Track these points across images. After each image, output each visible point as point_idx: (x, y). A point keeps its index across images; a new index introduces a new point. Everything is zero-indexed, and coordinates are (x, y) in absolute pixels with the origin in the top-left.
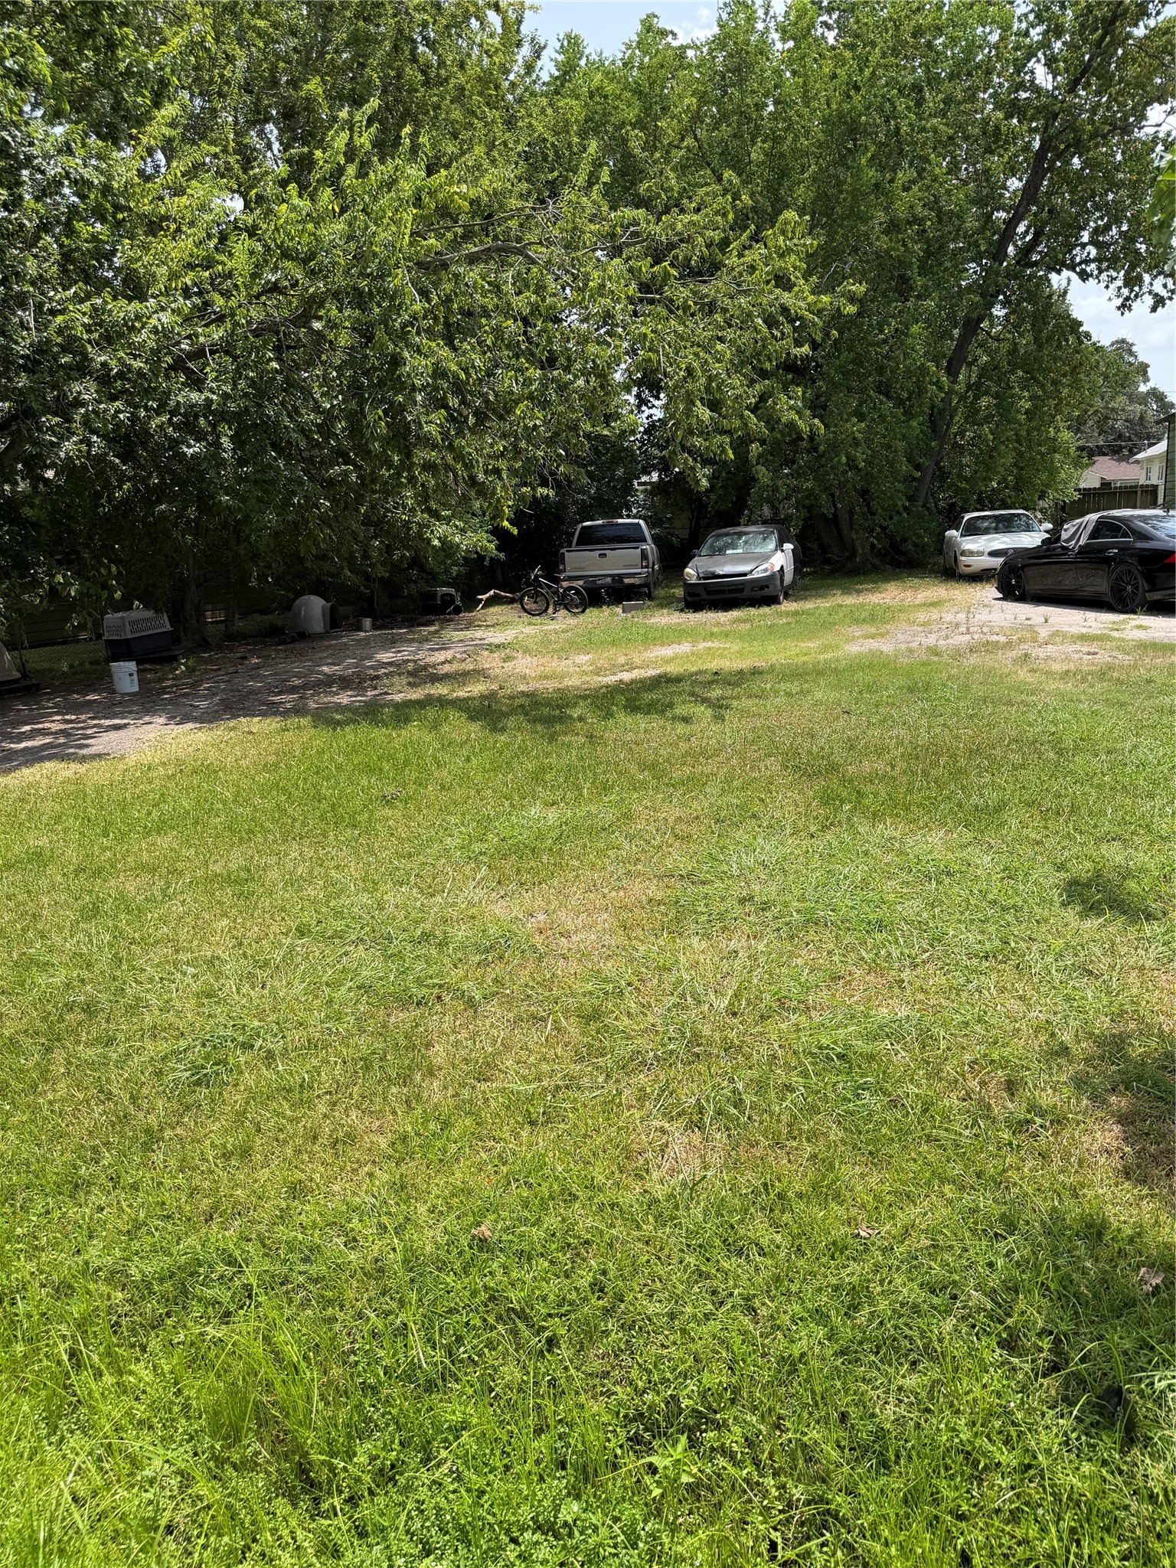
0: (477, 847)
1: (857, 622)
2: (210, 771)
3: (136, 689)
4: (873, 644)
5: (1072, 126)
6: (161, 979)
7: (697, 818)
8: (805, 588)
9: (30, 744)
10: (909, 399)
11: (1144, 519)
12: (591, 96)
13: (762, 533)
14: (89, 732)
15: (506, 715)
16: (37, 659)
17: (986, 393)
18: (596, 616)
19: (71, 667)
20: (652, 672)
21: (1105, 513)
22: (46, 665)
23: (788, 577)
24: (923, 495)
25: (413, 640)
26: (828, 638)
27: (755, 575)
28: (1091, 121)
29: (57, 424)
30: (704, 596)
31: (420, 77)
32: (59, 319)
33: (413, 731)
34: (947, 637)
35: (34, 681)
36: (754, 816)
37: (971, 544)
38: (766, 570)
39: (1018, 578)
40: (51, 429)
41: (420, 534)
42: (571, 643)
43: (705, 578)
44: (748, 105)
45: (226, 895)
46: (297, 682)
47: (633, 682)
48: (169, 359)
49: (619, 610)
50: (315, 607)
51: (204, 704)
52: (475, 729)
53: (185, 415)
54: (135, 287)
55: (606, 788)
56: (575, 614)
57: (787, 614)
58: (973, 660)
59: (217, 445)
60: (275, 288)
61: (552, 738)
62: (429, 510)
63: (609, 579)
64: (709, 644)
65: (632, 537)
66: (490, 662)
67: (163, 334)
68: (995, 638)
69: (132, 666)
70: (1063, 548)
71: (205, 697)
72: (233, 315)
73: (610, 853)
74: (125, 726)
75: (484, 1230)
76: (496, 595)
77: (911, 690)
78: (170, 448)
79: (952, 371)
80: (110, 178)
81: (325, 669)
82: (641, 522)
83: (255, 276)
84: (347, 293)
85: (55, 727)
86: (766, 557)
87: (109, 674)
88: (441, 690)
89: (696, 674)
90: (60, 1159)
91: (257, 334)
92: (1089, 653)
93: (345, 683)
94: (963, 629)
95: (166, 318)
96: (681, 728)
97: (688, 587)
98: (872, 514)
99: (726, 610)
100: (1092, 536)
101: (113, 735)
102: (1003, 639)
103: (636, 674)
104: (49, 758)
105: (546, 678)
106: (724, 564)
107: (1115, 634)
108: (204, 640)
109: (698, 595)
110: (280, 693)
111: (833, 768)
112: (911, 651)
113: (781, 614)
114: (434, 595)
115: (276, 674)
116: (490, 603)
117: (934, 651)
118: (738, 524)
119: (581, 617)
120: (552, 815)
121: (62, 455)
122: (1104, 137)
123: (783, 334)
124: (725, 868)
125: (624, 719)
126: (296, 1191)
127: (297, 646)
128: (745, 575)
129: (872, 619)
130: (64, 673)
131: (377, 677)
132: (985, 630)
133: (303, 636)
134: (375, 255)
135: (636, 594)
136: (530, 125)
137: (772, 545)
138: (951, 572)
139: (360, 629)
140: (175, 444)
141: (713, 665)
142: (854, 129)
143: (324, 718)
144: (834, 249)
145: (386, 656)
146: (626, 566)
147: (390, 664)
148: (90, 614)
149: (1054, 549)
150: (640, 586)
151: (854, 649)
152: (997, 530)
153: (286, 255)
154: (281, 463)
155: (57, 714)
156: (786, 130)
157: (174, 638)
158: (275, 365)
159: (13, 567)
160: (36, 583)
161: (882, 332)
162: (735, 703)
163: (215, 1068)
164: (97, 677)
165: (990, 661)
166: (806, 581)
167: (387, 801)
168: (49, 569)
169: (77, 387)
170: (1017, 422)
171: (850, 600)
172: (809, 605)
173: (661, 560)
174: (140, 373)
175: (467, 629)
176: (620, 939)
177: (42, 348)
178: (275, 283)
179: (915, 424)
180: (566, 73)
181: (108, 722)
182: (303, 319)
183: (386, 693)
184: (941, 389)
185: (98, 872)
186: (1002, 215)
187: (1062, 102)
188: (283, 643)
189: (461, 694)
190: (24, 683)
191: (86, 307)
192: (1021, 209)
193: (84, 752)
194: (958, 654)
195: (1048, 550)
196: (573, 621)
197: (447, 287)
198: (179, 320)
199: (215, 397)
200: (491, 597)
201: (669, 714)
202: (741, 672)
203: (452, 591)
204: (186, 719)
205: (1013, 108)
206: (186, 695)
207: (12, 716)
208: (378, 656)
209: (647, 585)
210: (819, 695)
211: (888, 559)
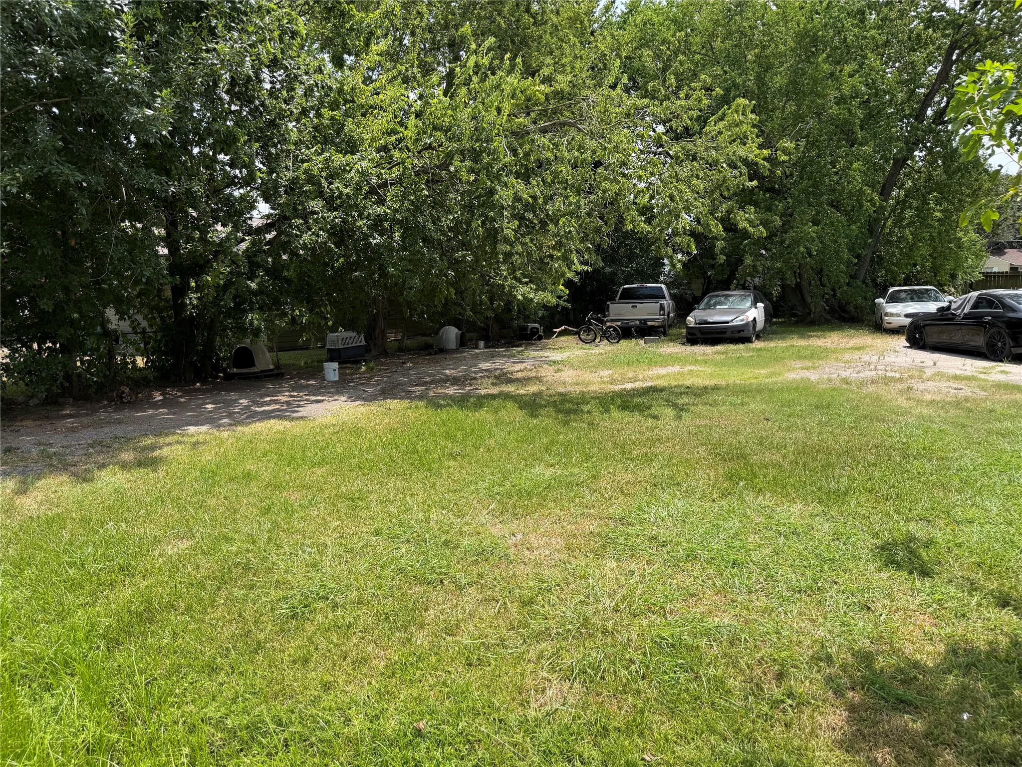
0: (496, 489)
1: (801, 358)
2: (357, 431)
3: (337, 379)
4: (805, 374)
5: (973, 32)
6: (291, 554)
7: (640, 482)
8: (774, 333)
9: (266, 408)
10: (852, 210)
11: (1012, 297)
12: (645, 24)
13: (741, 296)
14: (302, 403)
15: (541, 406)
16: (286, 358)
17: (910, 207)
18: (627, 346)
19: (306, 363)
20: (648, 384)
21: (984, 292)
22: (292, 362)
23: (760, 325)
24: (863, 274)
25: (505, 356)
26: (777, 368)
27: (735, 323)
28: (988, 28)
29: (301, 224)
30: (699, 335)
31: (532, 20)
32: (305, 165)
33: (483, 414)
34: (859, 372)
35: (283, 371)
36: (678, 484)
37: (892, 308)
38: (742, 320)
39: (921, 333)
40: (297, 227)
41: (510, 292)
42: (601, 362)
43: (700, 324)
44: (745, 27)
45: (342, 506)
46: (428, 379)
47: (633, 389)
48: (367, 188)
49: (642, 342)
50: (452, 333)
51: (370, 390)
52: (519, 415)
53: (374, 220)
54: (352, 147)
55: (588, 458)
56: (612, 343)
57: (753, 350)
58: (872, 388)
59: (391, 238)
60: (430, 147)
61: (567, 423)
62: (515, 278)
63: (638, 322)
64: (690, 368)
65: (657, 295)
66: (547, 372)
67: (363, 173)
68: (893, 374)
69: (335, 365)
70: (952, 314)
71: (373, 386)
72: (404, 163)
73: (577, 500)
74: (322, 401)
75: (421, 725)
76: (566, 330)
77: (817, 407)
78: (364, 240)
79: (885, 193)
80: (342, 84)
81: (447, 372)
82: (663, 286)
83: (416, 140)
84: (469, 151)
85: (283, 399)
86: (744, 312)
87: (321, 369)
88: (510, 389)
89: (675, 387)
90: (209, 651)
91: (417, 174)
92: (956, 389)
93: (455, 381)
94: (872, 367)
95: (364, 164)
96: (650, 422)
97: (688, 328)
98: (824, 286)
99: (713, 345)
100: (975, 306)
101: (315, 406)
102: (898, 375)
103: (637, 385)
104: (274, 417)
105: (577, 384)
106: (713, 315)
107: (982, 376)
108: (385, 350)
109: (695, 334)
110: (416, 385)
111: (744, 456)
112: (830, 380)
113: (749, 350)
114: (526, 328)
115: (418, 374)
116: (561, 334)
117: (846, 381)
118: (729, 289)
119: (616, 345)
120: (549, 472)
121: (301, 242)
122: (996, 39)
123: (741, 173)
124: (646, 516)
125: (616, 414)
126: (327, 687)
127: (437, 356)
128: (728, 322)
129: (811, 357)
130: (301, 368)
131: (475, 379)
132: (888, 368)
133: (442, 351)
134: (484, 129)
135: (655, 332)
136: (596, 46)
137: (748, 304)
138: (879, 327)
139: (477, 348)
140: (366, 237)
141: (688, 383)
142: (815, 40)
143: (434, 404)
144: (800, 115)
145: (485, 365)
146: (649, 314)
147: (486, 370)
148: (314, 334)
149: (947, 315)
150: (658, 327)
151: (791, 376)
152: (912, 300)
153: (435, 128)
154: (425, 250)
155: (288, 391)
156: (769, 41)
157: (367, 349)
158: (426, 192)
159: (273, 304)
160: (286, 315)
161: (834, 167)
162: (692, 408)
163: (303, 609)
164: (316, 371)
165: (882, 390)
166: (774, 327)
167: (452, 456)
168: (293, 307)
169: (312, 203)
170: (932, 226)
171: (802, 343)
172: (772, 344)
173: (675, 311)
174: (348, 197)
175: (541, 350)
176: (564, 556)
177: (294, 181)
178: (430, 144)
179: (854, 227)
180: (631, 11)
181: (314, 398)
182: (445, 166)
183: (477, 389)
184: (873, 205)
185: (277, 487)
186: (922, 90)
187: (966, 17)
188: (430, 354)
189: (522, 392)
190: (276, 372)
191: (321, 158)
192: (936, 87)
193: (295, 415)
194: (862, 384)
195: (942, 315)
196: (609, 348)
197: (527, 147)
198: (371, 165)
199: (389, 211)
200: (563, 330)
201: (646, 413)
202: (706, 387)
203: (537, 325)
204: (358, 398)
205: (930, 22)
206: (363, 384)
207: (263, 391)
208: (480, 365)
209: (663, 326)
210: (752, 406)
211: (837, 315)
